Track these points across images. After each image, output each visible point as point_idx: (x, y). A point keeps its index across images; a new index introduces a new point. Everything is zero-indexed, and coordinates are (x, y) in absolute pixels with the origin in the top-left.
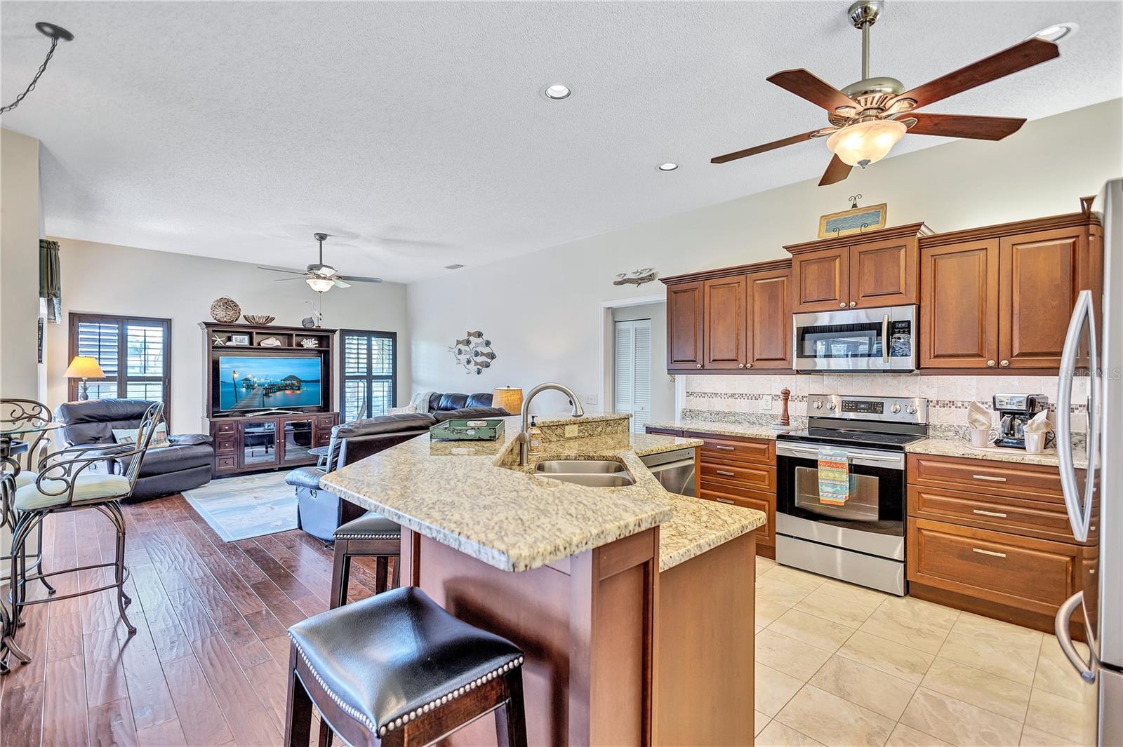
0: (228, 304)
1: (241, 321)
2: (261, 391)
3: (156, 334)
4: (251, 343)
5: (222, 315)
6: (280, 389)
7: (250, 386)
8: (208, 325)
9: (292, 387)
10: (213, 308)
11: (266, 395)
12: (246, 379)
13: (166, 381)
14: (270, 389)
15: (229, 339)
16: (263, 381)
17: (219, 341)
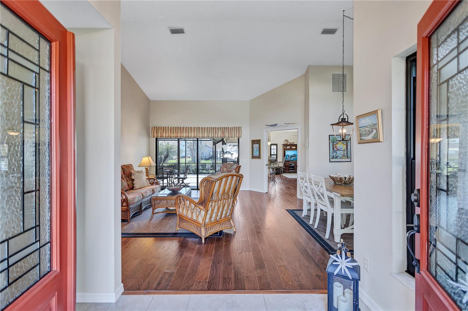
0: (287, 141)
1: (289, 144)
2: (290, 157)
3: (275, 146)
4: (290, 148)
5: (286, 143)
6: (293, 157)
7: (288, 156)
8: (283, 145)
9: (294, 156)
10: (284, 141)
11: (291, 158)
12: (288, 155)
13: (277, 155)
14: (292, 156)
15: (287, 147)
16: (290, 155)
17: (285, 148)
